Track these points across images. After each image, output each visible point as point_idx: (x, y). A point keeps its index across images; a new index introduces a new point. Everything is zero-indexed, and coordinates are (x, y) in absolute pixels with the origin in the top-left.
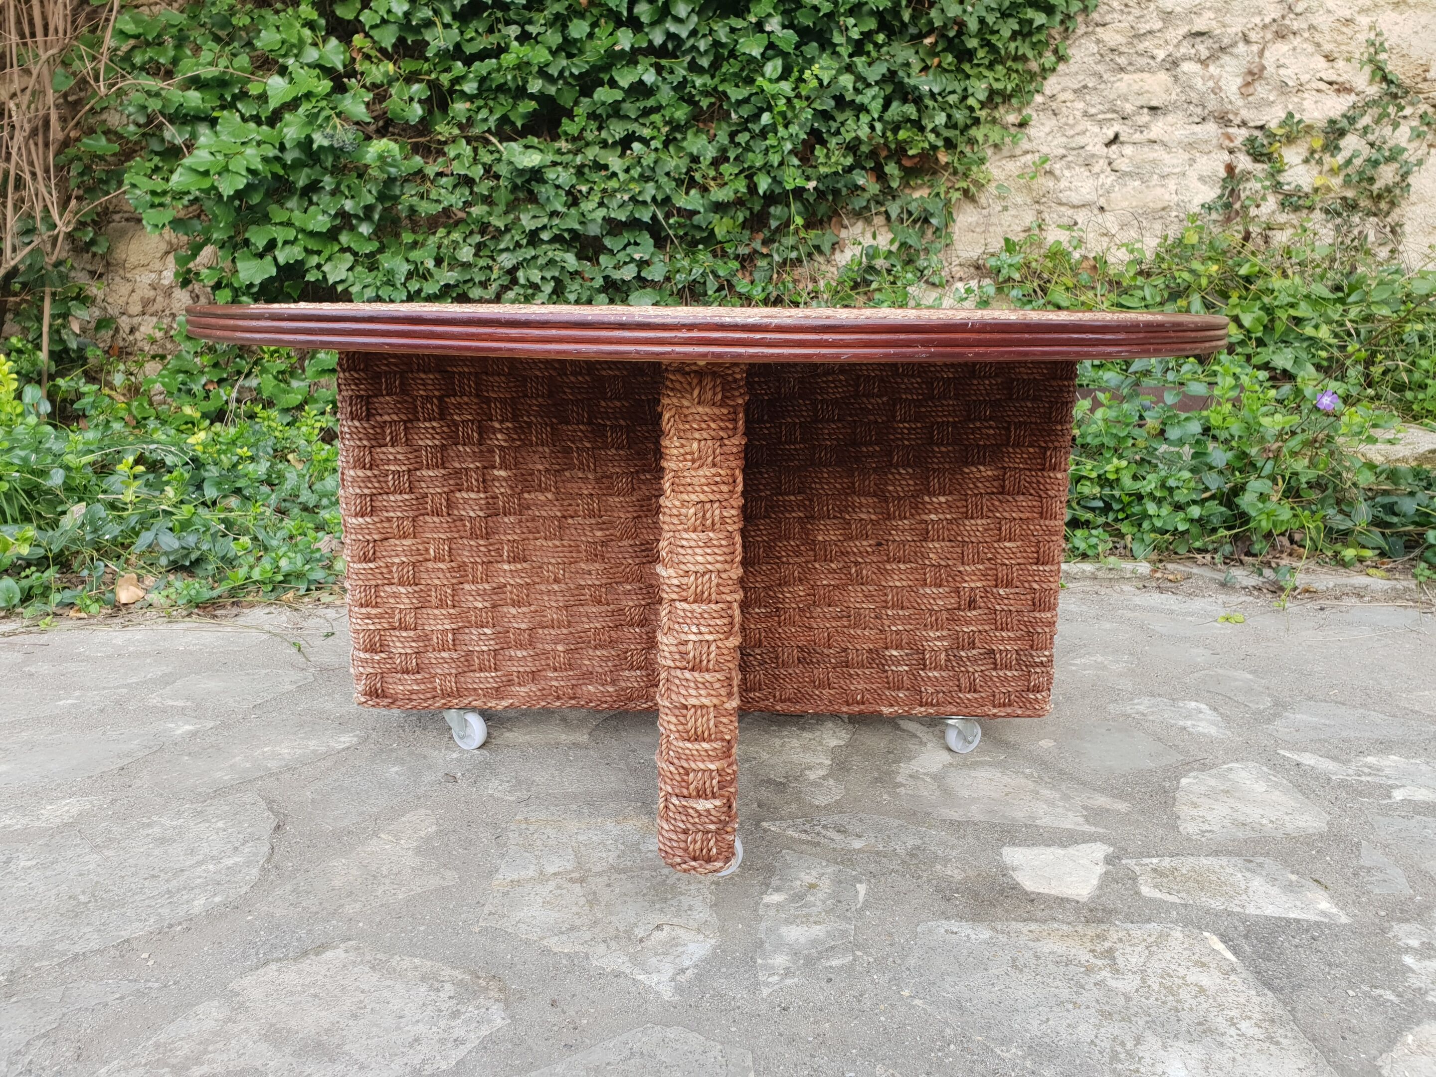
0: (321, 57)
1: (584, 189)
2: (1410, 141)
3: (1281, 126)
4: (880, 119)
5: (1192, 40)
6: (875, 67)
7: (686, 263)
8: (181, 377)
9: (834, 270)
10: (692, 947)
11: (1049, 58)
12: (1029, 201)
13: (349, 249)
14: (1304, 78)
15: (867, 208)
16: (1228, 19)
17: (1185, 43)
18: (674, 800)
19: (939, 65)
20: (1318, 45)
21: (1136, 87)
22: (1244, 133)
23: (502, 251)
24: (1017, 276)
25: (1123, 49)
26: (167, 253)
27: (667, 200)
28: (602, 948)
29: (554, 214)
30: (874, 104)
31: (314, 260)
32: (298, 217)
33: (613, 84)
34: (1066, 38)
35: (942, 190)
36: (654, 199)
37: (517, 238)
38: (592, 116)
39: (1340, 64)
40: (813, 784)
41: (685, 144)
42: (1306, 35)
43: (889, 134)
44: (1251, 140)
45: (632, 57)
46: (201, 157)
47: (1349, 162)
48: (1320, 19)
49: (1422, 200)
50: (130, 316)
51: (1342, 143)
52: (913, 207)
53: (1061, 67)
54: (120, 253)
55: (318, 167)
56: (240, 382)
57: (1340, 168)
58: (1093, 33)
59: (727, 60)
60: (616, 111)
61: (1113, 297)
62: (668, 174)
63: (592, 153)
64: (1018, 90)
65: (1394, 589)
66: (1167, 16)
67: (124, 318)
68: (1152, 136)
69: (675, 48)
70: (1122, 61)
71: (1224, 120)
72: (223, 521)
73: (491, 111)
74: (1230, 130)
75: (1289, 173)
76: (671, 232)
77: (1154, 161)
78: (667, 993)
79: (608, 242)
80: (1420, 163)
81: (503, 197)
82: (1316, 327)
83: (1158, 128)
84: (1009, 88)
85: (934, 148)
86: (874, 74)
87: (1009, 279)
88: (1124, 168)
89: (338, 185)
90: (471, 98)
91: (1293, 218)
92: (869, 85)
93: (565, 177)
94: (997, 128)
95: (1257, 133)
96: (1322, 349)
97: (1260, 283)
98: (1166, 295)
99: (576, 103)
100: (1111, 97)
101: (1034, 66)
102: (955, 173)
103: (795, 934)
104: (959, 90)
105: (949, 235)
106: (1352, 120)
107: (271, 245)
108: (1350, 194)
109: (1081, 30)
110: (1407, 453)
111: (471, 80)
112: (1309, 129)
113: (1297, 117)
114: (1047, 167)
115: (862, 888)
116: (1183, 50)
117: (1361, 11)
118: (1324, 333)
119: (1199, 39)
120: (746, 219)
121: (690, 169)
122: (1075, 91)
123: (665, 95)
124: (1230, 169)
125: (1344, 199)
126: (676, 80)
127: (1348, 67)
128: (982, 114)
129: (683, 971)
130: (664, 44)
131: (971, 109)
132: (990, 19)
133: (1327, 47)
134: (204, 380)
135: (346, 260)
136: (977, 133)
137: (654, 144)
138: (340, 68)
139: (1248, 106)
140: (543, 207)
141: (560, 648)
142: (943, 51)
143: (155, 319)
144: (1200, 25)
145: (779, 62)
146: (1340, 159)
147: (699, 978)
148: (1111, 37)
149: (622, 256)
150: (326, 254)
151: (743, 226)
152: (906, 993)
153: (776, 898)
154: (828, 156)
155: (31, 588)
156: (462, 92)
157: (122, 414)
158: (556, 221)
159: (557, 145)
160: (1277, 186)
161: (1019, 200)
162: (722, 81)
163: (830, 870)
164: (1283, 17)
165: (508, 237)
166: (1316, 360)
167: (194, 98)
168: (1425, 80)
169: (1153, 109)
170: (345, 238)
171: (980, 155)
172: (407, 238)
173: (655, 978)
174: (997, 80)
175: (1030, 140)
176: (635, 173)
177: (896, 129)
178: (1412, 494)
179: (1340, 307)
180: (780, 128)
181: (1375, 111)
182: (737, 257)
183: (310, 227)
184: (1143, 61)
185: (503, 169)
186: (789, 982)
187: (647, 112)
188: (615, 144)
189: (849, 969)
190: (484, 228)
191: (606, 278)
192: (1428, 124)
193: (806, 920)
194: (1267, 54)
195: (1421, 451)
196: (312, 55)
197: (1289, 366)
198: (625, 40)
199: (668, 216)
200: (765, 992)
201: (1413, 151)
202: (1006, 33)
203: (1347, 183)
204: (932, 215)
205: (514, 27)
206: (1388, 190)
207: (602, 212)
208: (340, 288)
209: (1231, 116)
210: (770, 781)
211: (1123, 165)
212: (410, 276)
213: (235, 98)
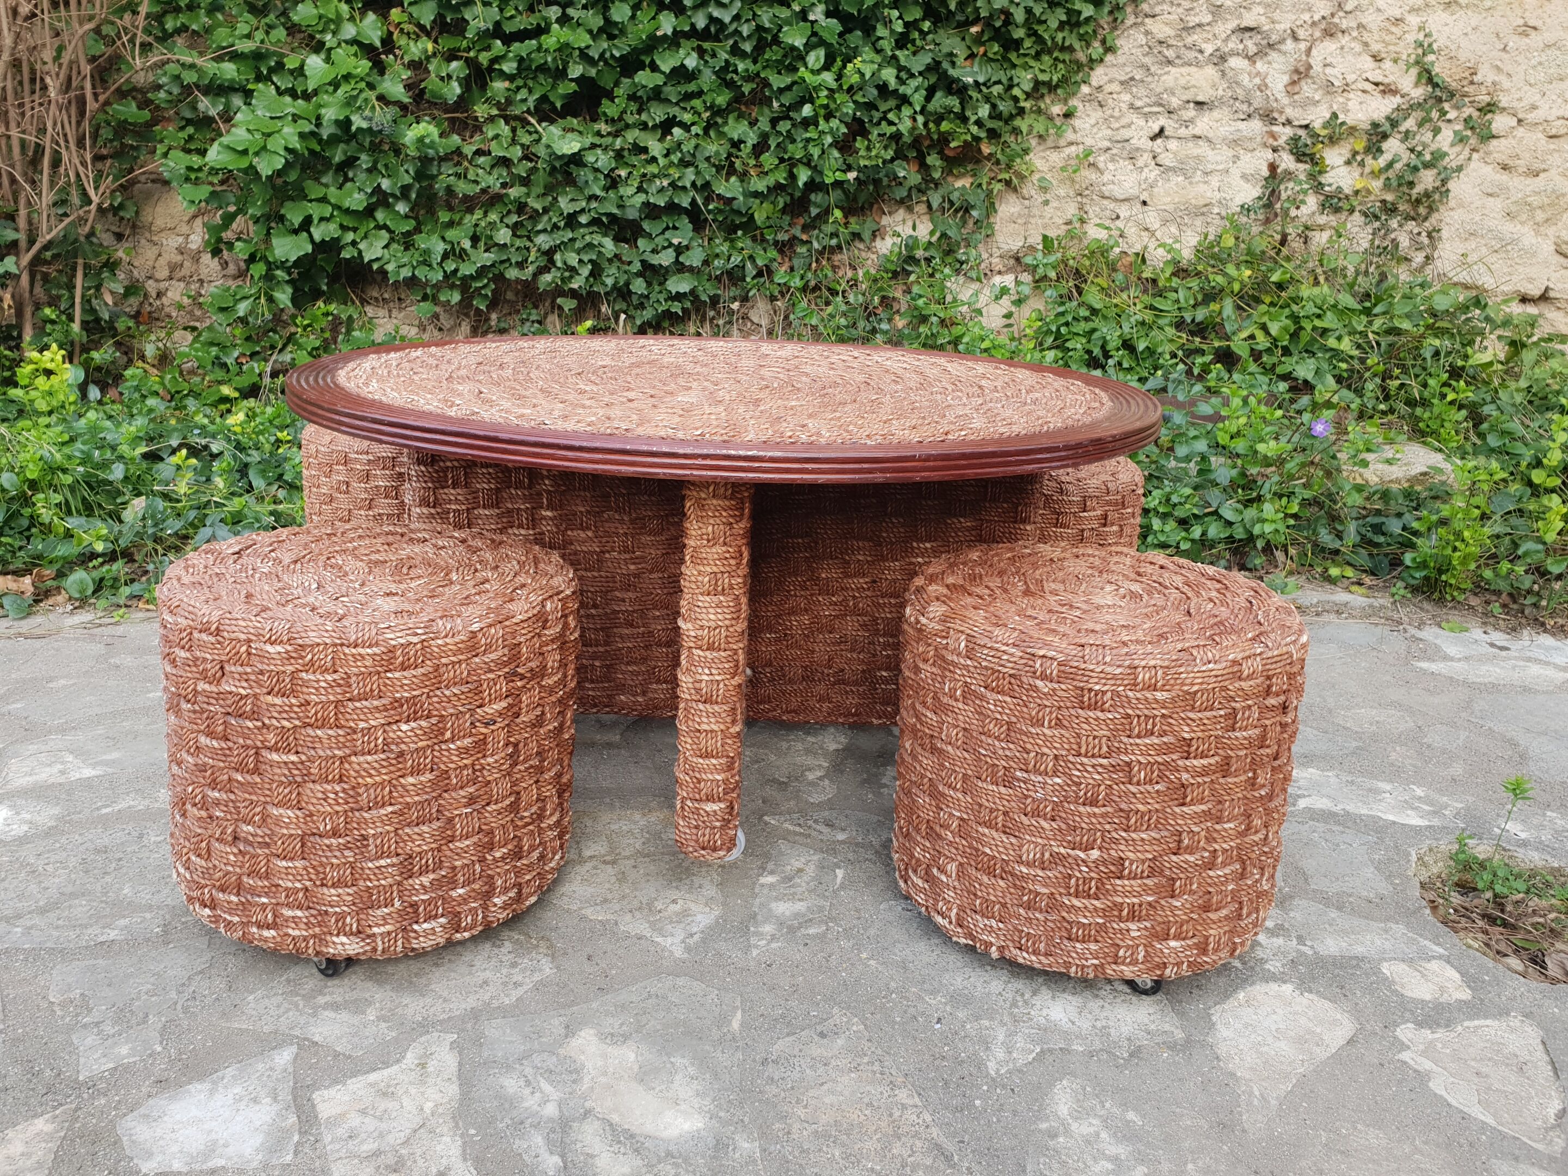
0: (358, 33)
1: (623, 173)
2: (1452, 145)
3: (1324, 127)
4: (923, 111)
5: (1240, 35)
6: (919, 56)
7: (725, 248)
8: (214, 351)
9: (874, 257)
10: (699, 917)
11: (1096, 49)
12: (1072, 193)
13: (385, 227)
14: (1350, 78)
15: (909, 196)
16: (1277, 16)
17: (1233, 38)
18: (689, 803)
19: (985, 54)
20: (1366, 44)
21: (1182, 82)
22: (1288, 131)
23: (539, 232)
24: (1053, 275)
25: (1171, 42)
26: (195, 217)
27: (707, 185)
28: (628, 917)
29: (592, 198)
30: (917, 96)
31: (350, 236)
32: (333, 193)
33: (654, 68)
34: (1115, 28)
35: (984, 181)
36: (693, 184)
37: (555, 220)
38: (632, 97)
39: (1387, 64)
40: (812, 784)
41: (726, 129)
42: (1355, 34)
43: (931, 125)
44: (1295, 139)
45: (674, 41)
46: (238, 135)
47: (1390, 165)
48: (1369, 18)
49: (1461, 205)
50: (157, 281)
51: (1385, 146)
52: (955, 196)
53: (1109, 58)
54: (146, 217)
55: (354, 143)
56: (274, 357)
57: (1380, 171)
58: (1142, 23)
59: (770, 46)
60: (657, 94)
61: (1147, 299)
62: (708, 159)
63: (632, 136)
64: (1064, 81)
65: (1371, 606)
66: (1216, 11)
67: (150, 282)
68: (1197, 131)
69: (717, 32)
70: (1170, 53)
71: (1268, 117)
72: (272, 513)
73: (530, 91)
74: (1275, 128)
75: (1331, 174)
76: (710, 217)
77: (1197, 157)
78: (679, 952)
79: (646, 226)
80: (1460, 169)
81: (541, 178)
82: (1339, 338)
83: (1204, 123)
84: (1055, 79)
85: (977, 139)
86: (919, 63)
87: (1045, 278)
88: (1167, 162)
89: (375, 163)
90: (511, 78)
91: (1332, 219)
92: (912, 76)
93: (603, 160)
94: (1042, 118)
95: (1302, 132)
96: (1342, 360)
97: (1291, 290)
98: (1200, 298)
99: (617, 84)
100: (1158, 90)
101: (1081, 56)
102: (998, 162)
103: (783, 908)
104: (1004, 80)
105: (990, 226)
106: (1394, 123)
107: (307, 223)
108: (1389, 197)
109: (1130, 20)
110: (1400, 475)
111: (511, 60)
112: (1353, 130)
113: (1342, 118)
114: (1091, 159)
115: (840, 873)
116: (1231, 45)
117: (1412, 10)
118: (1346, 345)
119: (1247, 35)
120: (786, 205)
121: (730, 155)
122: (1122, 83)
123: (707, 79)
124: (1273, 167)
125: (1384, 202)
126: (718, 64)
127: (1395, 68)
128: (1027, 105)
129: (692, 935)
130: (707, 28)
131: (1016, 99)
132: (1038, 10)
133: (1375, 47)
134: (236, 354)
135: (382, 238)
136: (1022, 124)
137: (694, 129)
138: (378, 44)
139: (1294, 104)
140: (581, 190)
141: (597, 663)
142: (990, 40)
143: (182, 285)
144: (1249, 20)
145: (821, 52)
146: (1382, 161)
147: (703, 941)
148: (1159, 29)
149: (660, 241)
150: (361, 232)
151: (784, 211)
152: (864, 956)
153: (770, 879)
154: (868, 149)
155: (102, 579)
156: (501, 71)
157: (156, 387)
158: (594, 205)
159: (596, 127)
160: (1318, 187)
161: (1062, 192)
162: (764, 68)
163: (816, 858)
164: (1333, 15)
165: (546, 218)
166: (1337, 372)
167: (229, 70)
168: (1472, 83)
169: (1199, 104)
170: (380, 215)
171: (1025, 146)
172: (444, 217)
173: (669, 940)
174: (1042, 71)
175: (1075, 131)
176: (675, 158)
177: (939, 119)
178: (1399, 515)
179: (1364, 319)
180: (821, 121)
181: (1418, 115)
182: (776, 243)
183: (346, 204)
184: (1191, 55)
185: (541, 151)
186: (774, 945)
187: (688, 97)
188: (655, 127)
189: (822, 937)
190: (521, 207)
191: (643, 262)
192: (1472, 128)
193: (793, 897)
194: (1314, 52)
195: (1413, 473)
196: (349, 31)
197: (1310, 377)
198: (667, 24)
199: (707, 200)
200: (755, 952)
201: (1455, 155)
202: (1054, 24)
203: (1387, 186)
204: (973, 207)
205: (555, 8)
206: (1427, 195)
207: (641, 198)
208: (375, 266)
209: (1276, 115)
210: (774, 781)
211: (1167, 159)
212: (445, 256)
213: (271, 70)
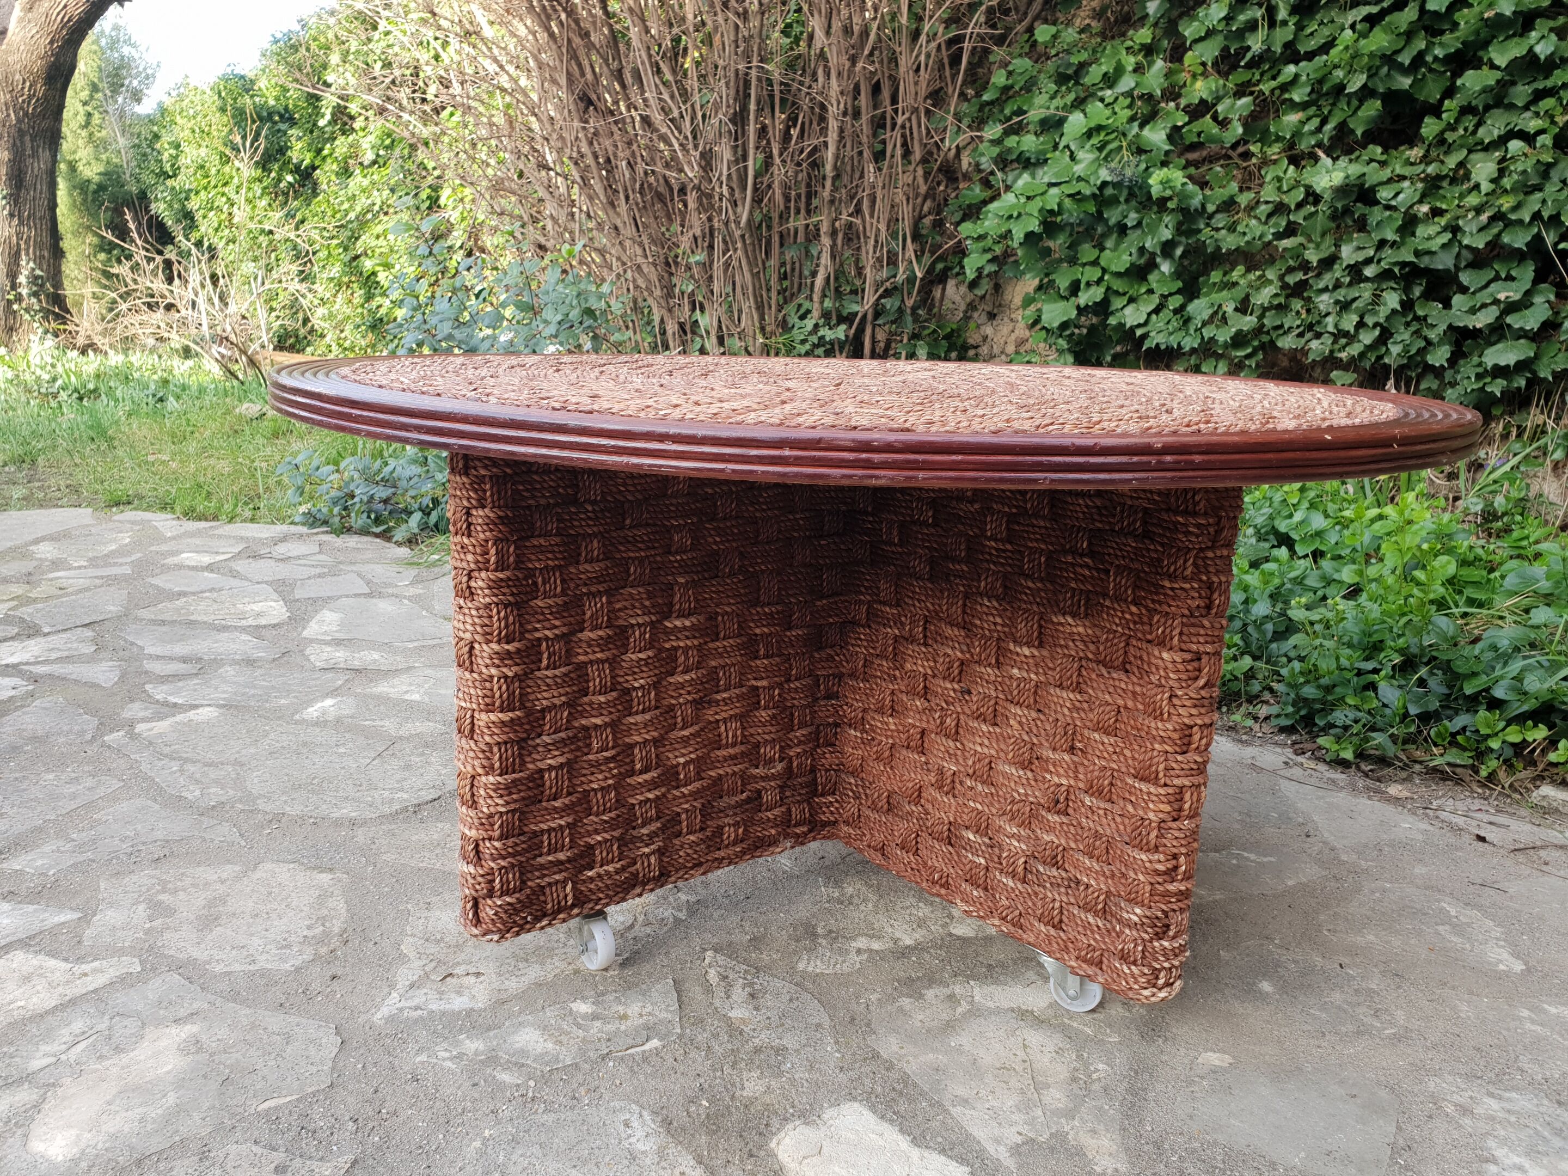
0: (1137, 84)
1: (1429, 209)
23: (1320, 291)
27: (1556, 216)
29: (1382, 244)
31: (1116, 302)
32: (1106, 256)
33: (1489, 64)
36: (1537, 216)
37: (1338, 274)
38: (1466, 109)
54: (1007, 297)
60: (1498, 99)
73: (1326, 120)
79: (1464, 278)
81: (1323, 224)
90: (1304, 106)
99: (1447, 94)
107: (1075, 288)
111: (1303, 85)
135: (1150, 302)
137: (1541, 139)
138: (1159, 92)
140: (1370, 234)
149: (1481, 297)
150: (1127, 296)
153: (583, 1007)
156: (1291, 100)
158: (1387, 252)
159: (1406, 153)
163: (664, 1016)
165: (1329, 273)
167: (1029, 142)
170: (1153, 278)
172: (1212, 276)
176: (1508, 182)
183: (1116, 266)
187: (1539, 95)
188: (1491, 144)
191: (1452, 325)
196: (1129, 83)
207: (1448, 239)
212: (1209, 321)
